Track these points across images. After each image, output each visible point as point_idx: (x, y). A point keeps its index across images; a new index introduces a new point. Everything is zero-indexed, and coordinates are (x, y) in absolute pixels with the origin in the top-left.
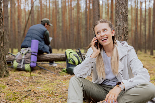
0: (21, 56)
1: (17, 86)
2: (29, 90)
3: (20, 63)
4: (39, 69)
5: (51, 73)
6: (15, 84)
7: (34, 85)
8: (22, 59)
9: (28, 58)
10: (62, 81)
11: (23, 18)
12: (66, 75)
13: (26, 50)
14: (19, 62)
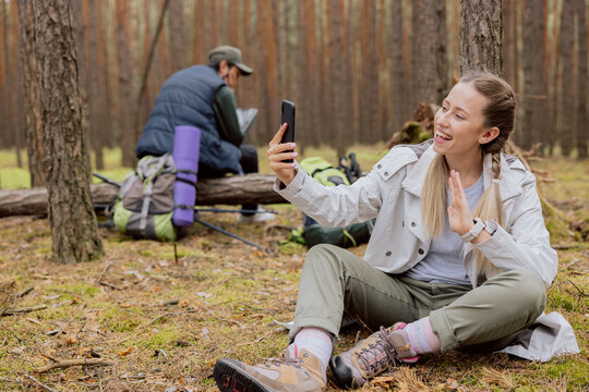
0: (138, 185)
1: (132, 288)
2: (173, 300)
3: (138, 210)
4: (205, 232)
5: (248, 247)
6: (126, 284)
7: (186, 288)
8: (144, 196)
9: (163, 194)
10: (284, 272)
11: (137, 17)
12: (300, 255)
13: (157, 162)
14: (134, 207)
